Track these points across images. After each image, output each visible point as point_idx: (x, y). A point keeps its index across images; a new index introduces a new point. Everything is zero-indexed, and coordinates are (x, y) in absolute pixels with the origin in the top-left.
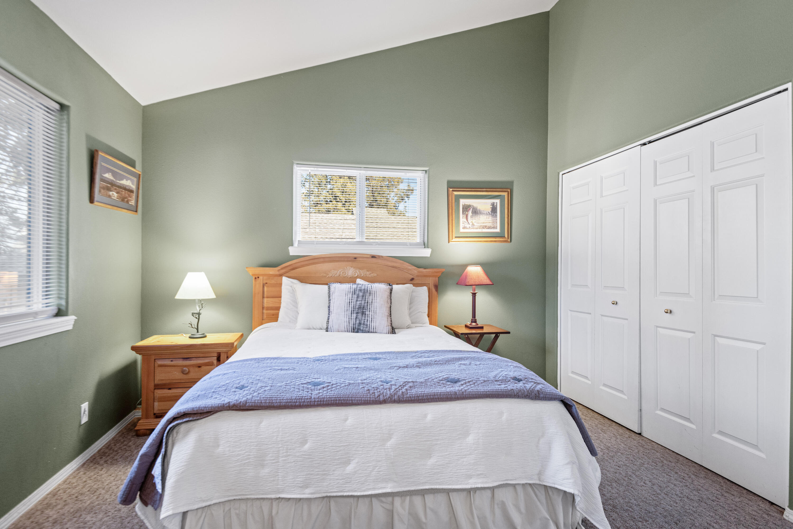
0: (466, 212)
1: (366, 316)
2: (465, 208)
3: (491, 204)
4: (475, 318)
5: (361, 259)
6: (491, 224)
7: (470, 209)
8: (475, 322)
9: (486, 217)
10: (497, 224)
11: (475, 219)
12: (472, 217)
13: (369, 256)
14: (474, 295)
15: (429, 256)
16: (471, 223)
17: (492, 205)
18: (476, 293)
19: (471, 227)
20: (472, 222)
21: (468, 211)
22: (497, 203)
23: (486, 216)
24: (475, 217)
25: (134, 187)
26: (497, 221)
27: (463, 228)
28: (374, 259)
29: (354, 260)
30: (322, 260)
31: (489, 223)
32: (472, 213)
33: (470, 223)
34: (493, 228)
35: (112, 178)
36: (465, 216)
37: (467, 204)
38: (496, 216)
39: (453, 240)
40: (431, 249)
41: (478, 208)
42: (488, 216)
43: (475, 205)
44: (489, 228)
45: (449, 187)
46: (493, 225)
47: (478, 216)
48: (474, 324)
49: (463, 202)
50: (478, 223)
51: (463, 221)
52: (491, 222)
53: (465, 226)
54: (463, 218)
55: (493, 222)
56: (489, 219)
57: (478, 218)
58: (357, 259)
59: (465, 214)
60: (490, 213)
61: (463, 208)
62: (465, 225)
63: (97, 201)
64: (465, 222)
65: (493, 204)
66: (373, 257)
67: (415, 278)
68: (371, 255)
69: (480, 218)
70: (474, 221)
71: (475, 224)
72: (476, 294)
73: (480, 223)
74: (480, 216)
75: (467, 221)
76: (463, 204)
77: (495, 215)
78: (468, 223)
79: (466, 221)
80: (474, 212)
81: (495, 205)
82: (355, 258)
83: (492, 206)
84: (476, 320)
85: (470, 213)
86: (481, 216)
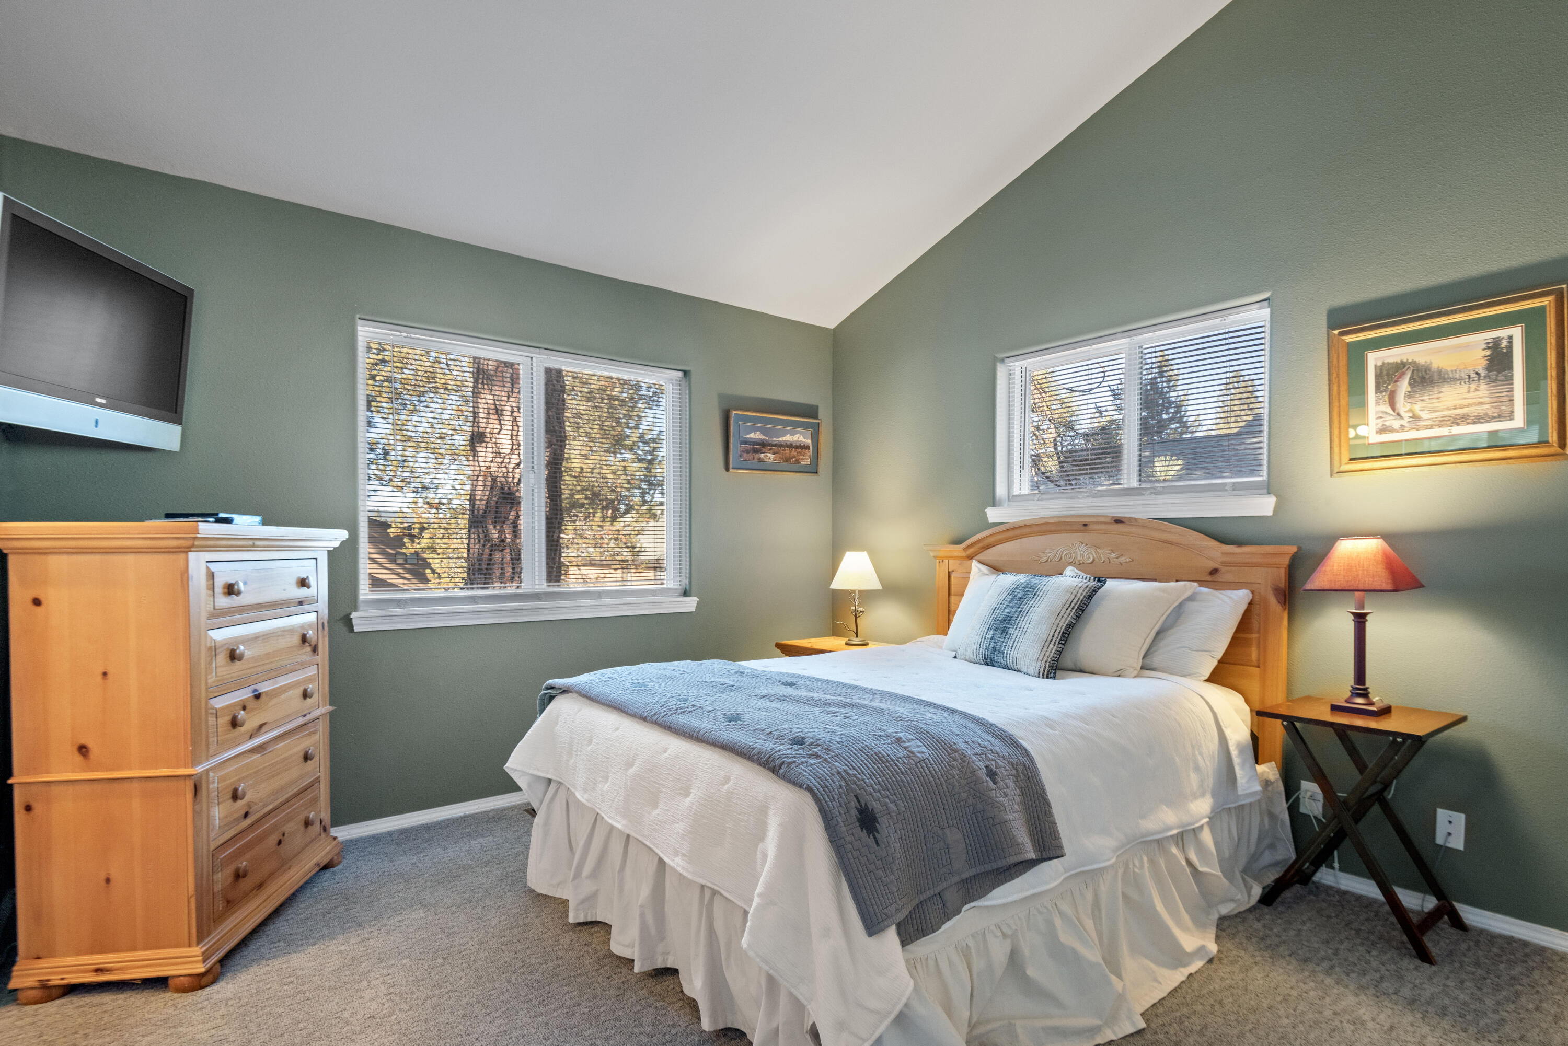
0: (1389, 384)
1: (1007, 636)
2: (1385, 372)
3: (1485, 346)
4: (1364, 684)
5: (1096, 527)
6: (1485, 407)
7: (1403, 374)
8: (1365, 695)
9: (1464, 388)
10: (1512, 405)
11: (1422, 401)
12: (1409, 396)
13: (1108, 520)
14: (1360, 620)
15: (1270, 513)
16: (1406, 415)
17: (1489, 348)
18: (1365, 615)
19: (1406, 425)
20: (1410, 410)
21: (1396, 381)
22: (1511, 337)
23: (1466, 386)
24: (1423, 395)
25: (808, 441)
26: (1513, 396)
27: (1377, 432)
28: (1119, 526)
29: (1083, 528)
30: (1027, 530)
31: (1481, 404)
32: (1412, 383)
33: (1402, 414)
34: (1494, 417)
35: (762, 437)
36: (1386, 398)
37: (1391, 360)
38: (1510, 379)
39: (1345, 467)
40: (1276, 496)
41: (1435, 366)
42: (1473, 386)
43: (1421, 360)
44: (1478, 420)
45: (1331, 327)
46: (1497, 410)
47: (1436, 389)
48: (1360, 700)
49: (1374, 359)
50: (1435, 411)
51: (1377, 412)
52: (1487, 400)
53: (1387, 424)
54: (1377, 403)
55: (1495, 400)
56: (1477, 393)
57: (1436, 396)
58: (1090, 527)
59: (1385, 391)
60: (1483, 375)
61: (1378, 376)
62: (1385, 421)
63: (733, 468)
64: (1386, 413)
65: (1494, 345)
66: (1118, 521)
67: (1223, 569)
68: (1113, 517)
69: (1441, 395)
70: (1417, 408)
71: (1424, 415)
72: (1368, 618)
73: (1443, 411)
74: (1443, 390)
75: (1394, 409)
76: (1379, 363)
77: (1505, 376)
78: (1398, 414)
79: (1389, 410)
80: (1418, 380)
81: (1504, 343)
82: (1085, 525)
83: (1488, 353)
84: (1366, 689)
85: (1404, 386)
86: (1445, 389)
